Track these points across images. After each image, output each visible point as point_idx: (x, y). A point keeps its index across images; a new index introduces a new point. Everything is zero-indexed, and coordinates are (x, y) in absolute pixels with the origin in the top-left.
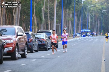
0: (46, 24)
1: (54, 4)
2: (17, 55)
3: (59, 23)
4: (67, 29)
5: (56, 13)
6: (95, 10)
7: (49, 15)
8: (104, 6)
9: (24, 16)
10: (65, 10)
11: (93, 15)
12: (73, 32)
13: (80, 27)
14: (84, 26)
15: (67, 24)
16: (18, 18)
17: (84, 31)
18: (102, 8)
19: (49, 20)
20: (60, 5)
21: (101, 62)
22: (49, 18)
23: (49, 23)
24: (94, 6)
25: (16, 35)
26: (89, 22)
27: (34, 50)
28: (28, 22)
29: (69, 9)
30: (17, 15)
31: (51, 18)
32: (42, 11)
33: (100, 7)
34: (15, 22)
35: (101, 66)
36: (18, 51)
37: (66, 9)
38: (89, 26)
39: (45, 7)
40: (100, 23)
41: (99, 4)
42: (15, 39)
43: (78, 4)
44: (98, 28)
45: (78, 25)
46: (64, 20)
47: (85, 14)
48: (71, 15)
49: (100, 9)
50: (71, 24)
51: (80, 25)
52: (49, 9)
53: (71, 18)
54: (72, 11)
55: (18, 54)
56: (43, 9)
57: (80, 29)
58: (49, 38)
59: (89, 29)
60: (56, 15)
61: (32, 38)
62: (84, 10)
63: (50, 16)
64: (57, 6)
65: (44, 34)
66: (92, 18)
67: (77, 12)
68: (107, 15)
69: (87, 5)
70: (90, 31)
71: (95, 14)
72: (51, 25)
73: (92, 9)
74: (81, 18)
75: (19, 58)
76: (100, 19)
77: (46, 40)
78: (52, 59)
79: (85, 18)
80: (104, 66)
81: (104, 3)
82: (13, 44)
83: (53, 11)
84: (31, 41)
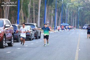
0: (31, 18)
1: (39, 1)
2: (4, 44)
3: (43, 17)
4: (49, 23)
5: (41, 9)
6: (73, 7)
7: (34, 10)
8: (81, 4)
9: (13, 10)
10: (48, 7)
11: (72, 12)
12: (54, 25)
13: (60, 21)
14: (64, 20)
15: (49, 19)
16: (7, 12)
17: (63, 24)
18: (79, 6)
19: (34, 14)
20: (44, 2)
21: (76, 51)
22: (34, 13)
23: (34, 17)
24: (72, 4)
25: (4, 27)
26: (67, 18)
27: (20, 40)
28: (17, 16)
29: (51, 6)
30: (7, 9)
31: (36, 13)
32: (28, 7)
33: (77, 5)
34: (4, 15)
35: (75, 55)
36: (5, 41)
37: (49, 5)
38: (68, 21)
39: (31, 4)
40: (77, 18)
41: (77, 2)
42: (3, 30)
43: (58, 2)
44: (75, 23)
45: (58, 19)
46: (47, 15)
47: (64, 10)
48: (53, 11)
49: (77, 7)
50: (52, 19)
51: (60, 19)
52: (34, 5)
53: (53, 13)
54: (54, 7)
55: (6, 43)
56: (29, 5)
57: (60, 23)
58: (33, 30)
59: (68, 23)
60: (40, 10)
61: (18, 30)
62: (64, 7)
63: (35, 12)
64: (41, 3)
65: (29, 26)
66: (70, 14)
67: (58, 8)
68: (83, 12)
69: (67, 3)
70: (68, 24)
71: (73, 10)
72: (36, 19)
73: (70, 6)
74: (61, 13)
75: (6, 47)
76: (77, 15)
77: (31, 31)
78: (35, 48)
79: (64, 14)
80: (78, 55)
81: (81, 2)
82: (1, 34)
83: (38, 8)
84: (17, 32)
